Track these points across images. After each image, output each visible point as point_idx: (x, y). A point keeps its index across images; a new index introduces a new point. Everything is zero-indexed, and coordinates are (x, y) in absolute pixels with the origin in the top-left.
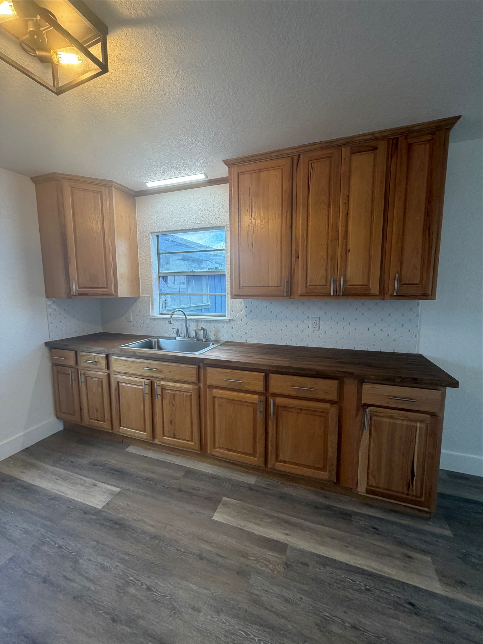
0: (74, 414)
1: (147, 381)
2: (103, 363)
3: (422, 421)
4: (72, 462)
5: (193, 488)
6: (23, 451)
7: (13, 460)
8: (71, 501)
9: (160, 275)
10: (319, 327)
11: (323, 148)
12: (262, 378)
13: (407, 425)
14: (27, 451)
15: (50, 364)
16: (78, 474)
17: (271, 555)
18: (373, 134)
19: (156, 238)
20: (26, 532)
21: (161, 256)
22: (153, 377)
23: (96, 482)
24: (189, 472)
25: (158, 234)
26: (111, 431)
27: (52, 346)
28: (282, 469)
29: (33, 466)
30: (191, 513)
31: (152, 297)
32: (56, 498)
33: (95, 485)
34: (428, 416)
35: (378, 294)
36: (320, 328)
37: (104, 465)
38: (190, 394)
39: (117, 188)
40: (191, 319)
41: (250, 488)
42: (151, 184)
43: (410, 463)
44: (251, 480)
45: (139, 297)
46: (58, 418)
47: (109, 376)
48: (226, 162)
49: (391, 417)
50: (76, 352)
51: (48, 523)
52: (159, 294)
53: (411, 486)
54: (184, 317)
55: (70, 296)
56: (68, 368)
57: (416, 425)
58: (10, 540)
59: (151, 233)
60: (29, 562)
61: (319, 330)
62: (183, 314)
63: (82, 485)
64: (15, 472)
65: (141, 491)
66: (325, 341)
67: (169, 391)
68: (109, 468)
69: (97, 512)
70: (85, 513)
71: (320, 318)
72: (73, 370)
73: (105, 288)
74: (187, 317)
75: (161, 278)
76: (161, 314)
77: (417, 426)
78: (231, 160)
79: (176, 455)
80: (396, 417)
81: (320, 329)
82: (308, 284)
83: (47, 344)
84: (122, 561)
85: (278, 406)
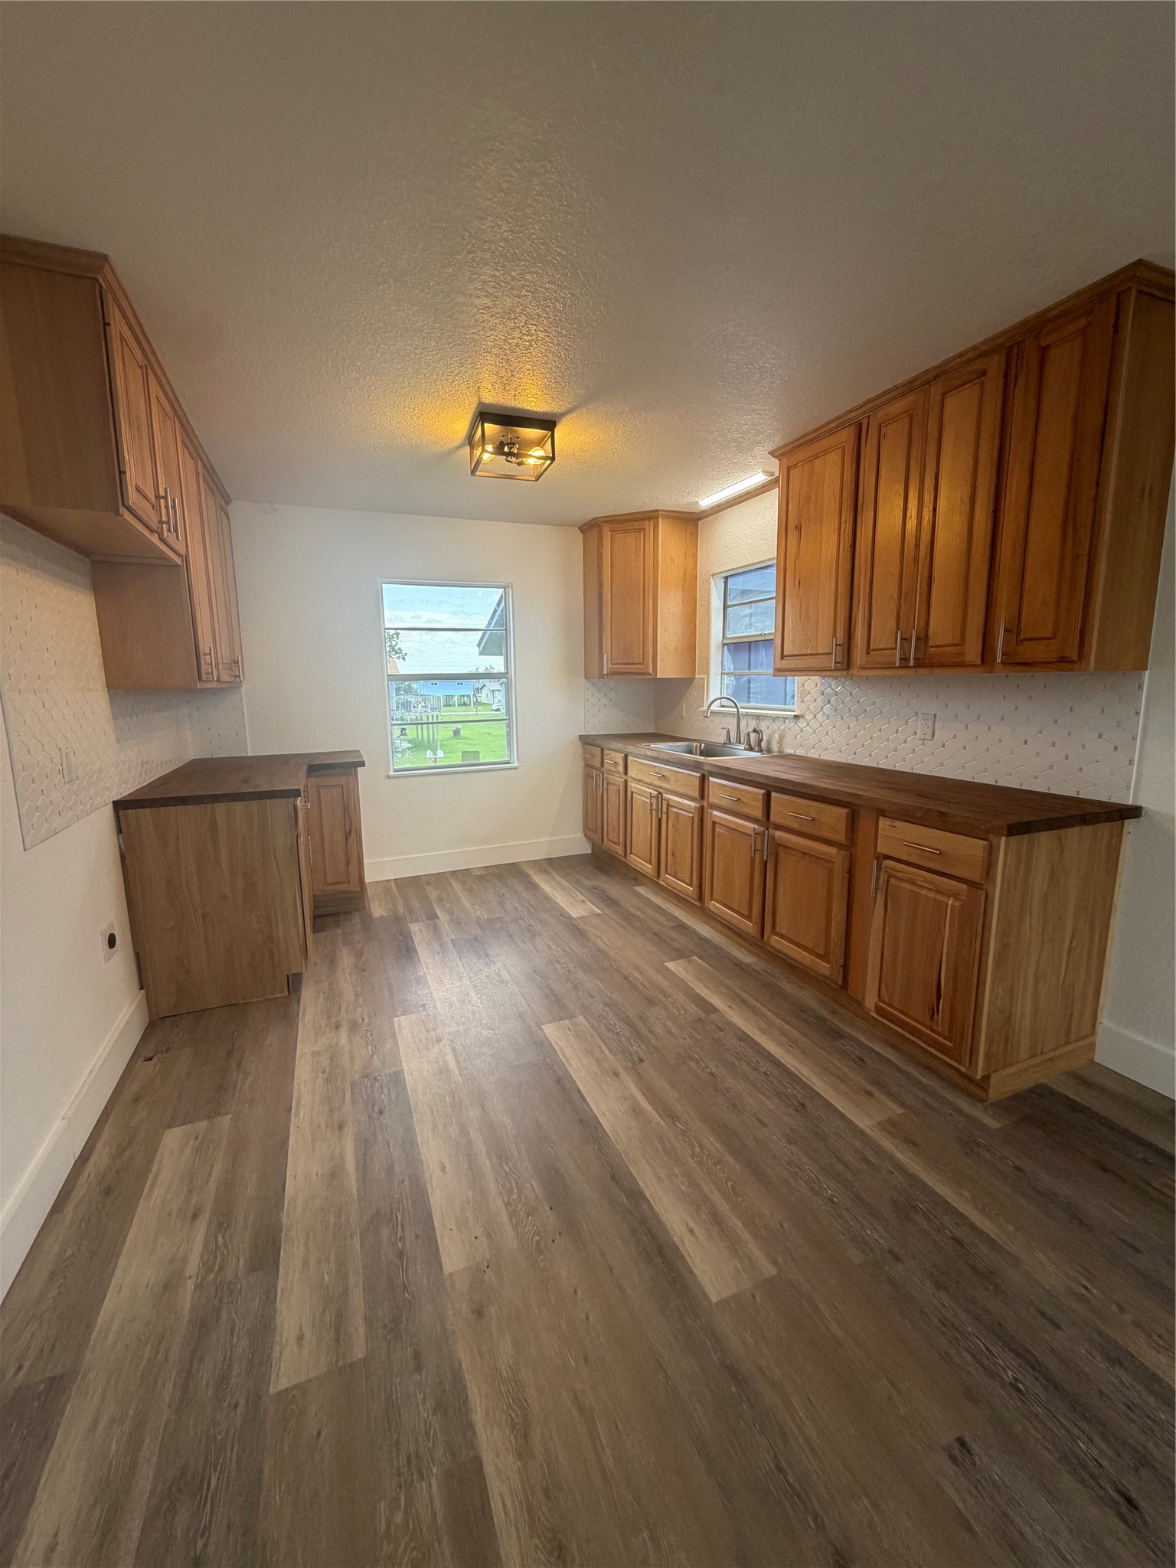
0: (595, 832)
1: (654, 793)
2: (621, 763)
3: (956, 896)
4: (578, 880)
5: (670, 938)
6: (547, 859)
7: (534, 863)
8: (557, 903)
9: (726, 641)
10: (934, 733)
11: (904, 395)
12: (761, 797)
13: (934, 898)
14: (550, 861)
15: (583, 764)
16: (576, 889)
17: (693, 1009)
18: (974, 348)
19: (723, 581)
20: (516, 909)
21: (729, 610)
22: (661, 787)
23: (585, 899)
24: (682, 927)
25: (725, 575)
26: (623, 859)
27: (586, 741)
28: (778, 946)
29: (546, 872)
30: (649, 952)
31: (708, 678)
32: (548, 899)
33: (584, 902)
34: (965, 887)
35: (979, 662)
36: (936, 735)
37: (603, 891)
38: (691, 815)
39: (666, 517)
40: (747, 714)
41: (738, 964)
42: (706, 502)
43: (935, 972)
44: (748, 959)
45: (694, 679)
46: (586, 836)
47: (626, 782)
48: (772, 453)
49: (912, 882)
50: (602, 750)
51: (533, 910)
52: (722, 674)
53: (935, 1015)
54: (736, 710)
55: (602, 676)
56: (592, 770)
57: (946, 901)
58: (503, 908)
59: (712, 576)
60: (507, 924)
61: (933, 739)
62: (733, 704)
63: (573, 897)
64: (531, 872)
65: (618, 920)
66: (964, 766)
67: (675, 810)
68: (607, 896)
69: (570, 918)
70: (561, 915)
71: (935, 715)
72: (598, 772)
73: (640, 664)
74: (740, 710)
75: (726, 647)
76: (723, 706)
77: (947, 904)
78: (778, 449)
79: (682, 909)
80: (919, 883)
81: (935, 738)
82: (871, 648)
83: (581, 737)
84: (564, 950)
85: (779, 844)
